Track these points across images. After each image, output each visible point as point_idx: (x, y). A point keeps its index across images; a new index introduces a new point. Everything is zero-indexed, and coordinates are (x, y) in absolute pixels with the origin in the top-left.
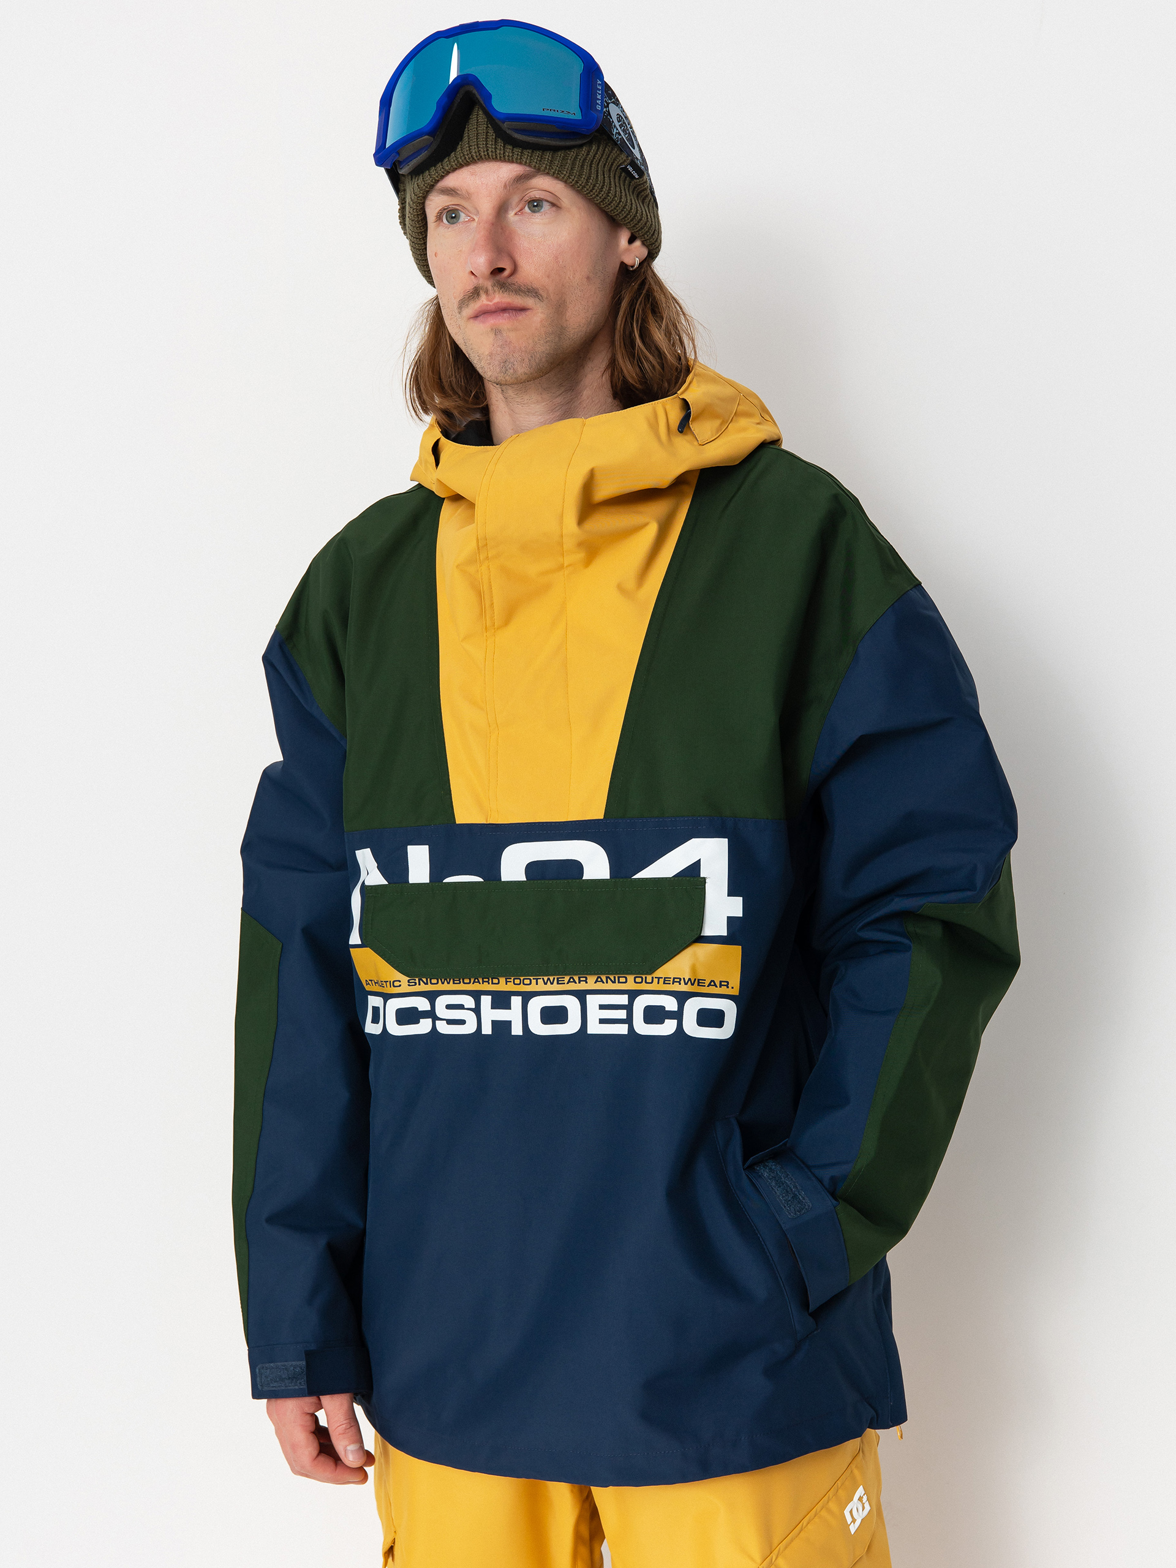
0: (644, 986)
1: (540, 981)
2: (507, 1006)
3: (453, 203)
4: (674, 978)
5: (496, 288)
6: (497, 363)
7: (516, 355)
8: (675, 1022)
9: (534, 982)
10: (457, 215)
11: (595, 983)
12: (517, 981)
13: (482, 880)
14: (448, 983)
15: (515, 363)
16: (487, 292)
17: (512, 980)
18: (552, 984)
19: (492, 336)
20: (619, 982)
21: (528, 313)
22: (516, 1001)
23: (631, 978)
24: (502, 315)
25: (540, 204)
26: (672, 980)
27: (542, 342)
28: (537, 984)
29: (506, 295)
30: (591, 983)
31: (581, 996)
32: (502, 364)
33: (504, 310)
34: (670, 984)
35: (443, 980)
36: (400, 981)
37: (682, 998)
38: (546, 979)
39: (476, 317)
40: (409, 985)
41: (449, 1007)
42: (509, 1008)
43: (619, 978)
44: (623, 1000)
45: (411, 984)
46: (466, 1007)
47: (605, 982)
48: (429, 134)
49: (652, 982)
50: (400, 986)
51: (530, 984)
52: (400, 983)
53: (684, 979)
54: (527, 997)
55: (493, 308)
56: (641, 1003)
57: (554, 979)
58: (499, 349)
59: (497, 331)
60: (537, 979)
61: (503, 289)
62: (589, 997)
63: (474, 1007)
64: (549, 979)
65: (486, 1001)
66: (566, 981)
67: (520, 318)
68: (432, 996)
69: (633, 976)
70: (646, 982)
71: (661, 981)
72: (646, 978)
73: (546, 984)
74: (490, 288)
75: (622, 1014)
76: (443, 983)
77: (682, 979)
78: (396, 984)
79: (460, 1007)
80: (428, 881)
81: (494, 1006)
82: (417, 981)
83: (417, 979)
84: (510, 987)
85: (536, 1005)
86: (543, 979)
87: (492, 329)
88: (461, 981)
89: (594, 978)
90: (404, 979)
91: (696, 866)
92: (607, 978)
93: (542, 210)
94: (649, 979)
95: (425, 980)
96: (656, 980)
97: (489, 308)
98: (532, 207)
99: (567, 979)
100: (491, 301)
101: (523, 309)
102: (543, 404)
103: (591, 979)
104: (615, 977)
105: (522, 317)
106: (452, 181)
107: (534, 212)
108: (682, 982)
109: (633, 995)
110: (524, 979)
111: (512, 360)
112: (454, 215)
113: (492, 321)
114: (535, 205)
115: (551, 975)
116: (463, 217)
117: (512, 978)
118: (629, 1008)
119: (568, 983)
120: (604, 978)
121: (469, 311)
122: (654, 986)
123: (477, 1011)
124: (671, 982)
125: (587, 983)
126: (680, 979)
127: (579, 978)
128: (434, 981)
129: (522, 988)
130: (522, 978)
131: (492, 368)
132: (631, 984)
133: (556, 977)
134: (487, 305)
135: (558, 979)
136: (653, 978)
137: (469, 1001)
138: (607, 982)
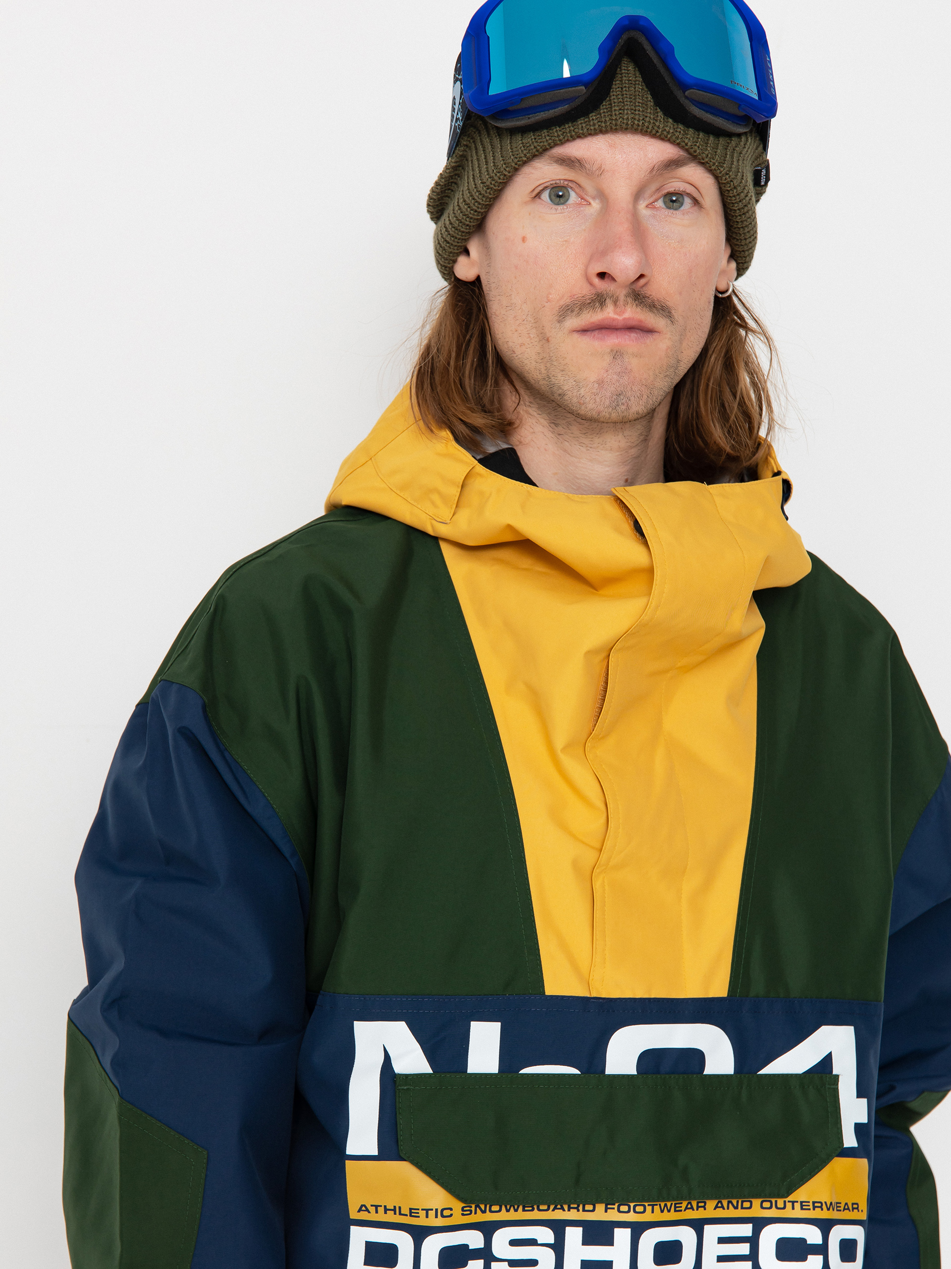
0: (773, 1213)
1: (657, 1208)
2: (608, 1241)
3: (566, 177)
4: (814, 1203)
5: (629, 300)
6: (609, 394)
7: (635, 388)
8: (820, 1258)
9: (649, 1209)
10: (567, 194)
11: (715, 1209)
12: (624, 1208)
13: (579, 1072)
14: (516, 1210)
15: (632, 398)
16: (615, 302)
17: (616, 1207)
18: (669, 1211)
19: (608, 359)
20: (742, 1208)
21: (656, 335)
22: (622, 1236)
23: (757, 1202)
24: (629, 334)
25: (680, 199)
26: (811, 1204)
27: (662, 376)
28: (653, 1212)
29: (639, 309)
30: (710, 1210)
31: (698, 1226)
32: (615, 397)
33: (631, 328)
34: (810, 1209)
35: (508, 1207)
36: (451, 1209)
37: (825, 1226)
38: (663, 1204)
39: (584, 331)
40: (463, 1215)
41: (514, 1243)
42: (611, 1243)
43: (742, 1202)
44: (746, 1230)
45: (465, 1213)
46: (539, 1242)
47: (726, 1207)
48: (586, 85)
49: (784, 1208)
50: (451, 1215)
51: (644, 1211)
52: (451, 1212)
53: (826, 1203)
54: (638, 1230)
55: (620, 324)
56: (770, 1236)
57: (672, 1204)
58: (615, 377)
59: (617, 354)
60: (653, 1206)
61: (637, 302)
62: (707, 1228)
63: (552, 1241)
64: (666, 1205)
65: (574, 1235)
66: (683, 1209)
67: (648, 341)
68: (488, 1229)
69: (760, 1200)
70: (777, 1208)
71: (797, 1206)
72: (776, 1202)
73: (662, 1211)
74: (622, 298)
75: (744, 1249)
76: (508, 1211)
77: (824, 1204)
78: (446, 1213)
79: (532, 1242)
80: (496, 1071)
81: (587, 1241)
82: (473, 1209)
83: (473, 1206)
84: (613, 1215)
85: (650, 1239)
86: (660, 1205)
87: (612, 351)
88: (535, 1207)
89: (715, 1202)
90: (457, 1206)
91: (827, 1062)
92: (729, 1202)
93: (682, 208)
94: (780, 1203)
95: (483, 1207)
96: (789, 1205)
97: (615, 323)
98: (669, 202)
99: (684, 1204)
100: (620, 315)
101: (650, 331)
102: (618, 453)
103: (710, 1204)
104: (738, 1202)
105: (649, 339)
106: (578, 149)
107: (669, 208)
108: (824, 1206)
109: (759, 1224)
110: (635, 1206)
111: (629, 394)
112: (561, 194)
113: (614, 340)
114: (673, 200)
115: (668, 1201)
116: (573, 197)
117: (617, 1205)
118: (753, 1241)
119: (685, 1210)
120: (725, 1203)
121: (573, 322)
122: (788, 1213)
123: (558, 1247)
124: (811, 1207)
125: (705, 1209)
126: (821, 1203)
127: (698, 1203)
128: (495, 1208)
129: (631, 1217)
130: (632, 1205)
131: (598, 400)
132: (757, 1210)
133: (674, 1203)
134: (614, 320)
135: (675, 1204)
136: (785, 1202)
137: (546, 1235)
138: (728, 1209)
